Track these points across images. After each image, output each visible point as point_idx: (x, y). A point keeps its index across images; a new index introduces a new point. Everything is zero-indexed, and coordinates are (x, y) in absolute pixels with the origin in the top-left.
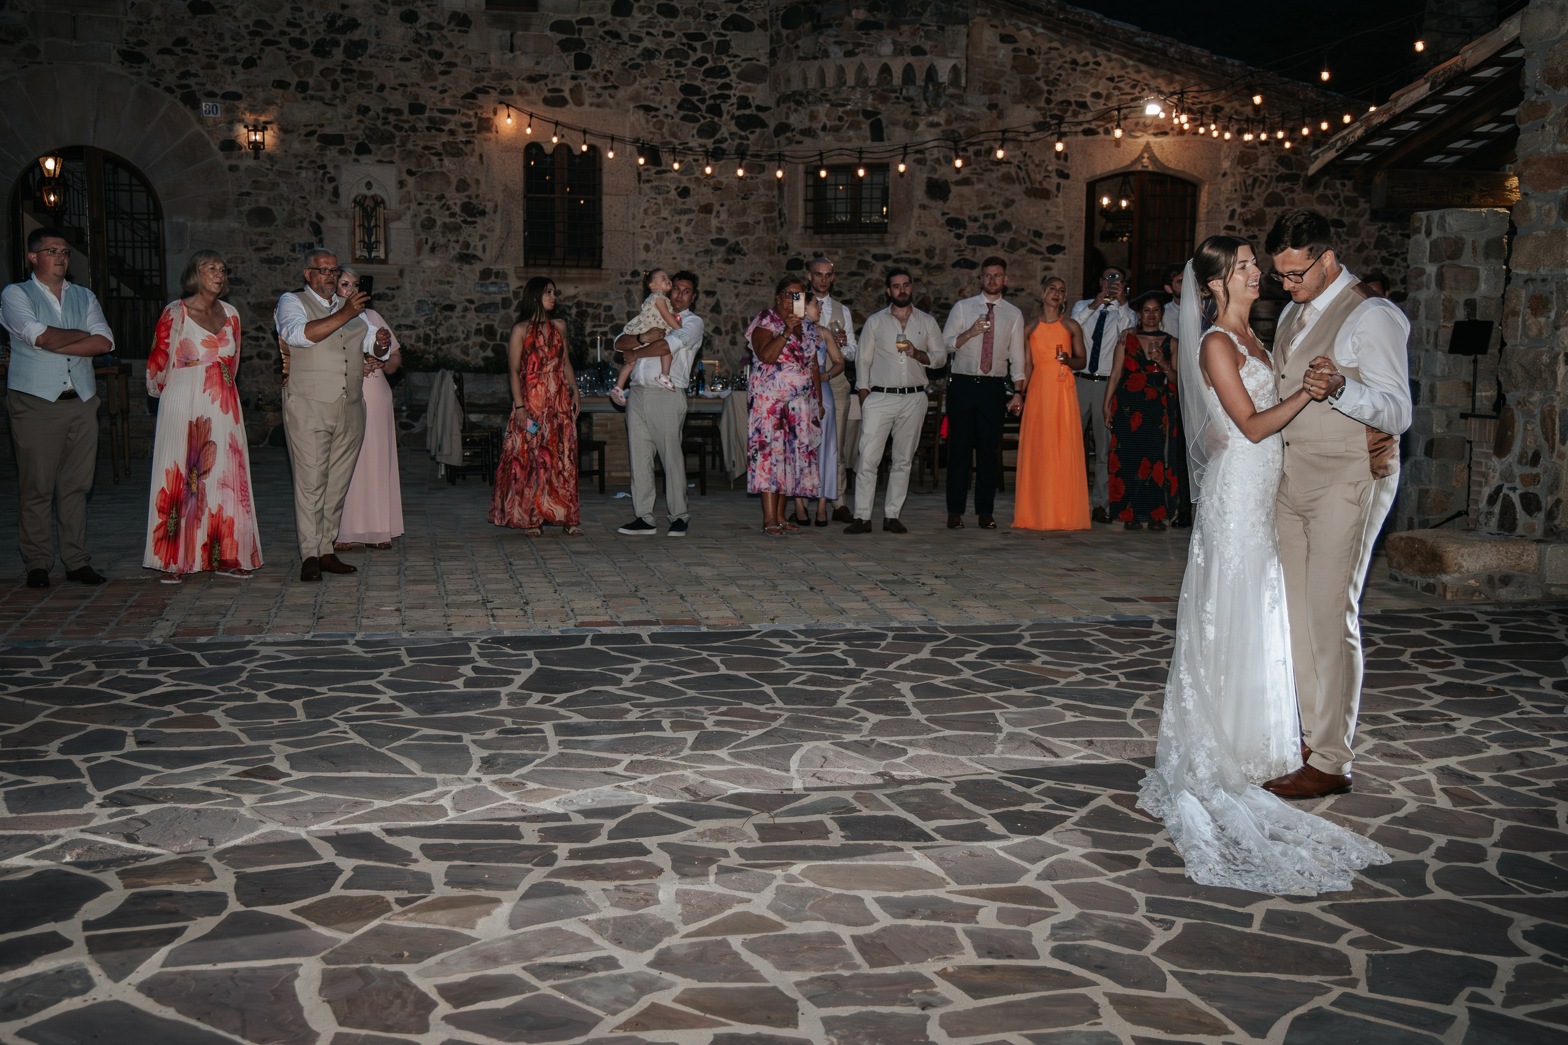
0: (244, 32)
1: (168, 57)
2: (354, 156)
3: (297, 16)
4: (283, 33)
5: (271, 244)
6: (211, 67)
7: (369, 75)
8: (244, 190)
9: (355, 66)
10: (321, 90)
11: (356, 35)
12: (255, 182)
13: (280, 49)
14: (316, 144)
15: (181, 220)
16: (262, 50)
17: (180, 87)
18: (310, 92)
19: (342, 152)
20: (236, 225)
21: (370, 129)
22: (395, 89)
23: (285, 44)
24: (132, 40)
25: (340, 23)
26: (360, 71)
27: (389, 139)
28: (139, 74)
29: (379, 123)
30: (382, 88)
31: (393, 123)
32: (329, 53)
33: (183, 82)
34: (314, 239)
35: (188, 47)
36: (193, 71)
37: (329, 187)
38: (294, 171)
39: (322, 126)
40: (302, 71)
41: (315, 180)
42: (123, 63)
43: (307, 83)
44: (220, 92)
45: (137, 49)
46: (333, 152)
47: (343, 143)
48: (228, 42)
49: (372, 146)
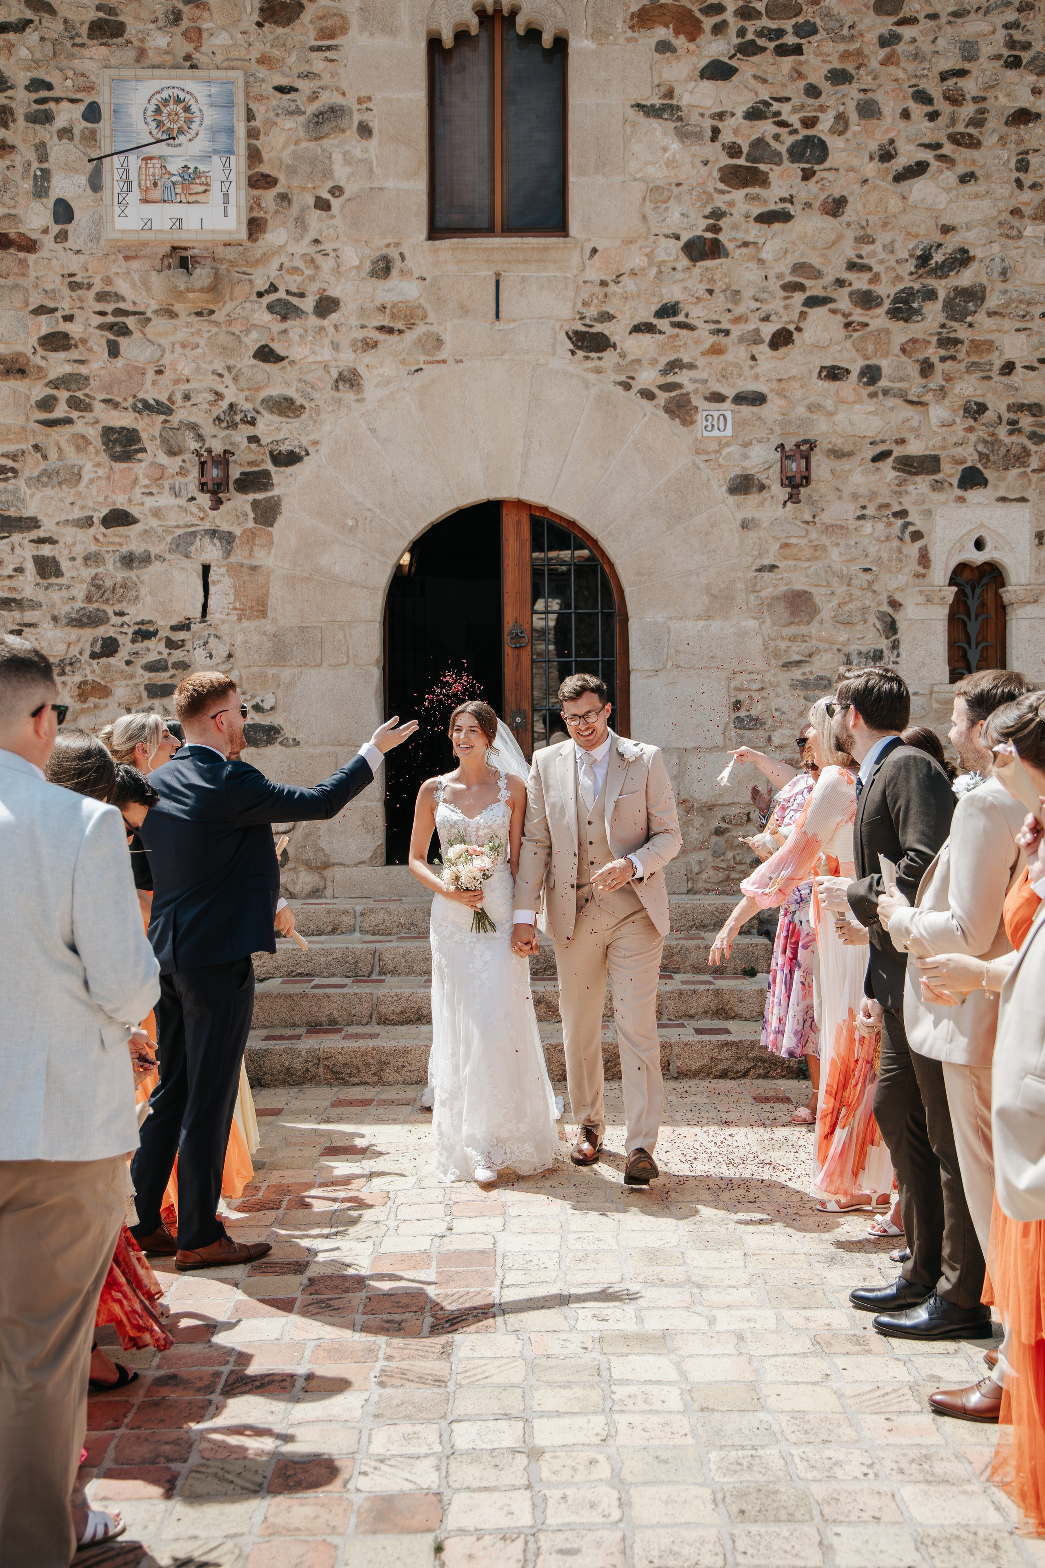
0: (774, 285)
1: (646, 339)
2: (959, 492)
3: (864, 253)
4: (840, 283)
5: (810, 656)
6: (716, 350)
7: (989, 346)
8: (766, 562)
9: (963, 333)
10: (901, 379)
11: (965, 278)
12: (786, 545)
13: (834, 312)
14: (888, 472)
15: (660, 619)
16: (803, 315)
17: (667, 387)
18: (883, 383)
19: (937, 486)
20: (751, 624)
21: (985, 442)
22: (1033, 369)
23: (844, 302)
24: (592, 312)
25: (938, 258)
26: (972, 341)
27: (1021, 458)
28: (598, 371)
29: (1002, 432)
30: (1009, 368)
31: (1028, 429)
32: (918, 312)
33: (671, 379)
34: (884, 644)
35: (681, 318)
36: (686, 360)
37: (913, 550)
38: (853, 524)
39: (902, 441)
40: (870, 348)
41: (888, 539)
42: (573, 353)
43: (878, 369)
44: (730, 392)
45: (598, 328)
46: (921, 485)
47: (936, 469)
48: (747, 305)
49: (987, 473)
